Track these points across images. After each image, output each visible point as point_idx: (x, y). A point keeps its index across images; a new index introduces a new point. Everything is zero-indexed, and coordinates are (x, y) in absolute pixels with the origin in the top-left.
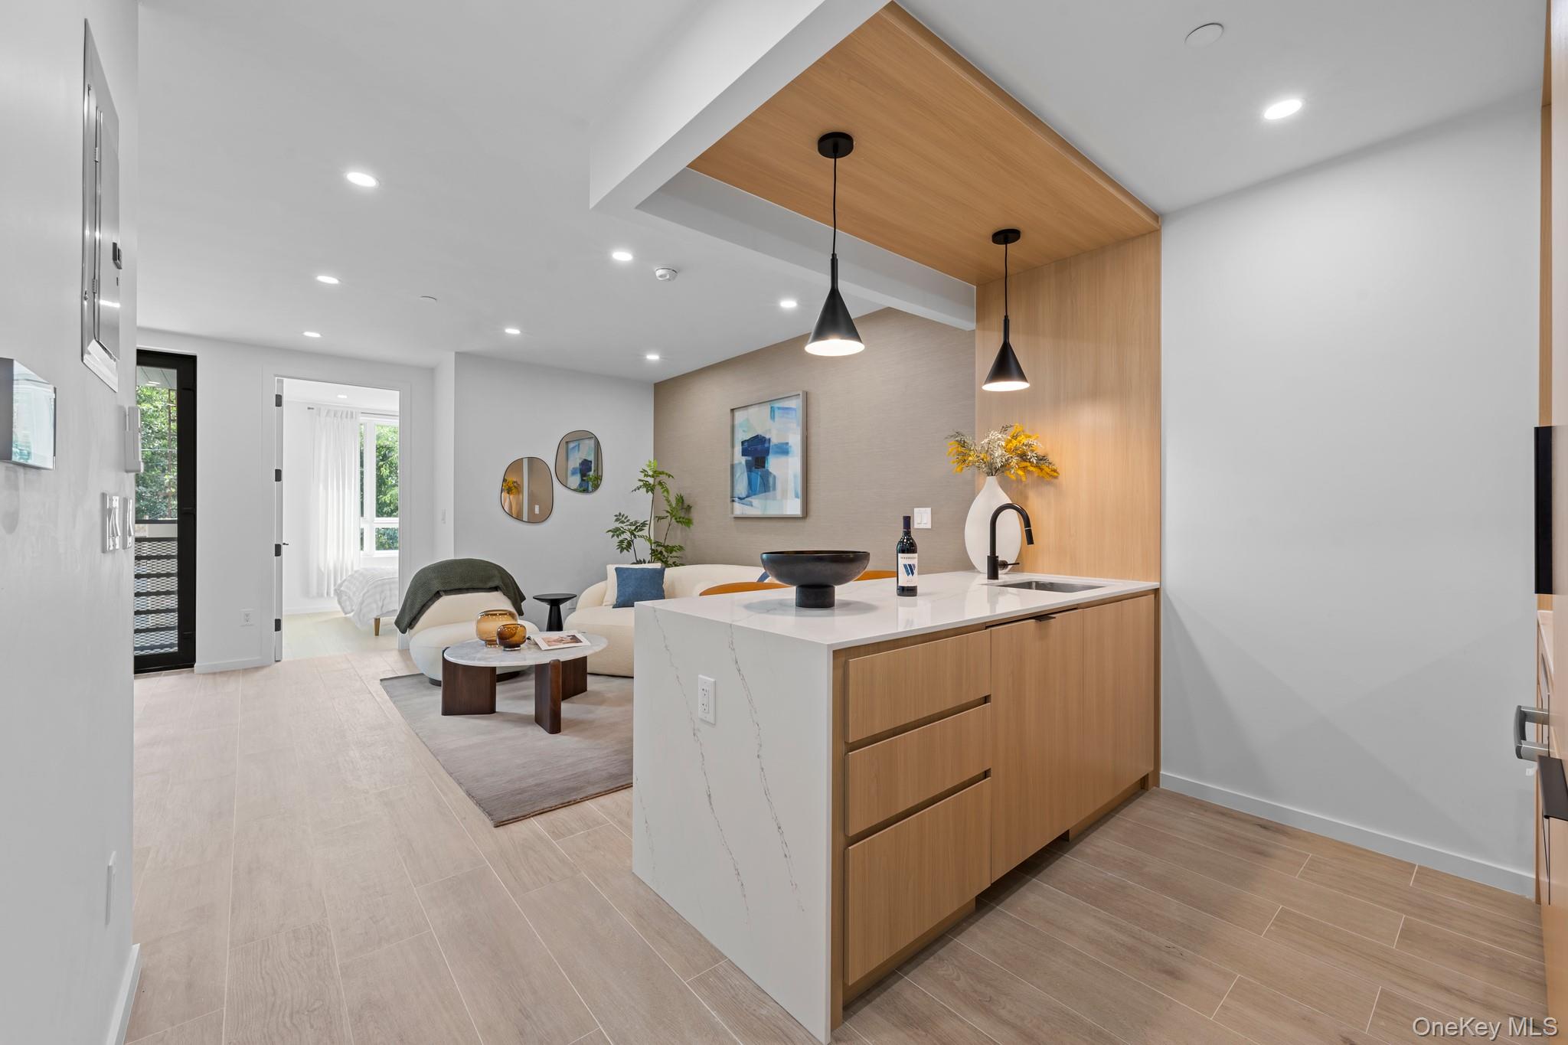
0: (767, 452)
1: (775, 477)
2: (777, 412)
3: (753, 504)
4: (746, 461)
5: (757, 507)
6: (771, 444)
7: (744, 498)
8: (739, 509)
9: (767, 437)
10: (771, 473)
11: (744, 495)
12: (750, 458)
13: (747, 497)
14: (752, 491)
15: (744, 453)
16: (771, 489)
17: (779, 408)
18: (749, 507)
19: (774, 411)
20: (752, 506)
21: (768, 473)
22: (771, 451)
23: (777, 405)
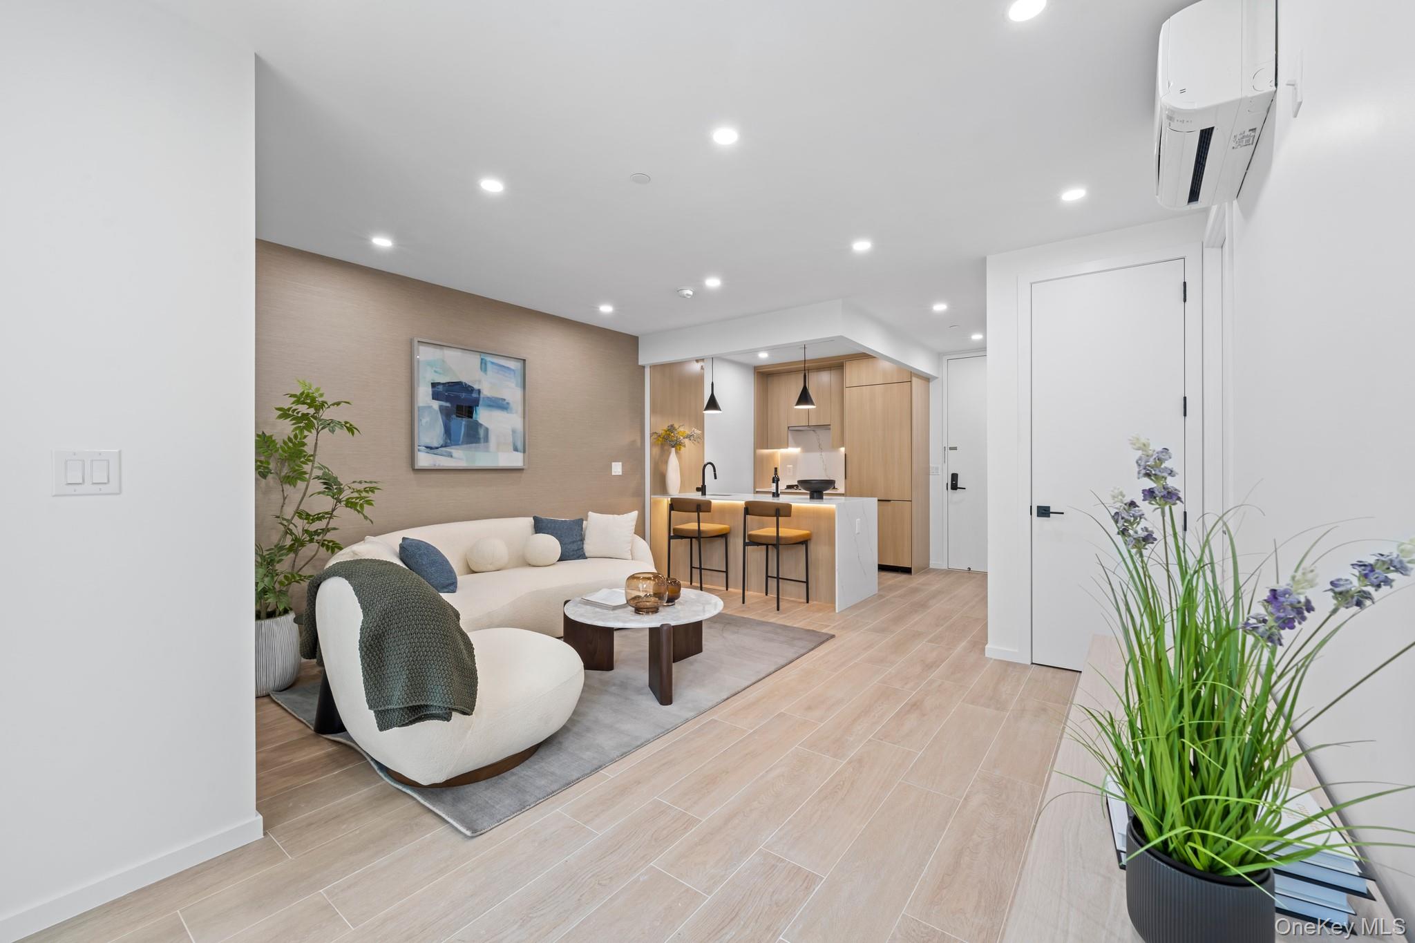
0: (476, 402)
1: (487, 430)
2: (489, 365)
3: (454, 455)
4: (441, 408)
5: (460, 457)
6: (482, 396)
7: (437, 448)
8: (424, 459)
9: (476, 387)
10: (481, 425)
11: (435, 444)
12: (448, 404)
13: (442, 447)
14: (450, 439)
15: (436, 396)
16: (482, 440)
17: (492, 363)
18: (449, 459)
19: (486, 364)
20: (451, 456)
21: (477, 425)
22: (481, 402)
23: (489, 359)
